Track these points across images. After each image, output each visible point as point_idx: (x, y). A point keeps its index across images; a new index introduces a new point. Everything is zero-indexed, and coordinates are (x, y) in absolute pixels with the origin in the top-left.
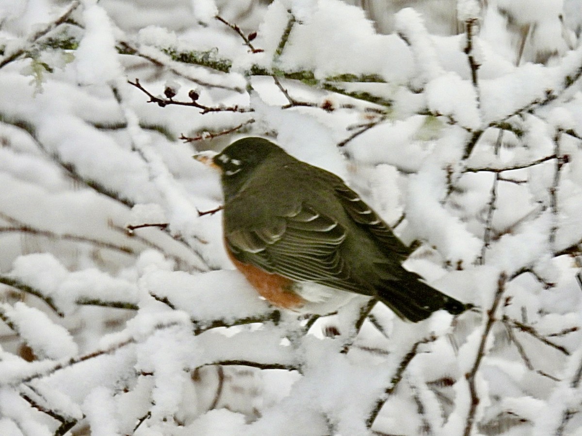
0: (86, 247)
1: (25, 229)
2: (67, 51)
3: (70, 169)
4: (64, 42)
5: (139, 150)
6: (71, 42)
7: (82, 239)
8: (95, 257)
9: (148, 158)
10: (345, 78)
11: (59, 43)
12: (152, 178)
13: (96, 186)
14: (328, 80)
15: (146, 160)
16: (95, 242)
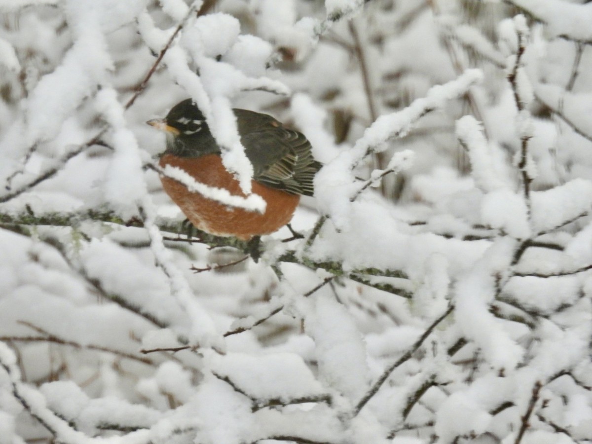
0: (109, 358)
1: (53, 339)
2: (106, 223)
3: (96, 284)
4: (104, 215)
5: (162, 266)
6: (111, 215)
7: (105, 350)
8: (116, 367)
9: (170, 273)
10: (370, 271)
11: (100, 215)
12: (174, 292)
13: (119, 300)
14: (354, 271)
15: (168, 275)
16: (116, 352)
